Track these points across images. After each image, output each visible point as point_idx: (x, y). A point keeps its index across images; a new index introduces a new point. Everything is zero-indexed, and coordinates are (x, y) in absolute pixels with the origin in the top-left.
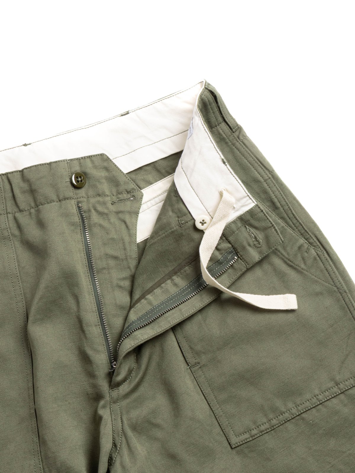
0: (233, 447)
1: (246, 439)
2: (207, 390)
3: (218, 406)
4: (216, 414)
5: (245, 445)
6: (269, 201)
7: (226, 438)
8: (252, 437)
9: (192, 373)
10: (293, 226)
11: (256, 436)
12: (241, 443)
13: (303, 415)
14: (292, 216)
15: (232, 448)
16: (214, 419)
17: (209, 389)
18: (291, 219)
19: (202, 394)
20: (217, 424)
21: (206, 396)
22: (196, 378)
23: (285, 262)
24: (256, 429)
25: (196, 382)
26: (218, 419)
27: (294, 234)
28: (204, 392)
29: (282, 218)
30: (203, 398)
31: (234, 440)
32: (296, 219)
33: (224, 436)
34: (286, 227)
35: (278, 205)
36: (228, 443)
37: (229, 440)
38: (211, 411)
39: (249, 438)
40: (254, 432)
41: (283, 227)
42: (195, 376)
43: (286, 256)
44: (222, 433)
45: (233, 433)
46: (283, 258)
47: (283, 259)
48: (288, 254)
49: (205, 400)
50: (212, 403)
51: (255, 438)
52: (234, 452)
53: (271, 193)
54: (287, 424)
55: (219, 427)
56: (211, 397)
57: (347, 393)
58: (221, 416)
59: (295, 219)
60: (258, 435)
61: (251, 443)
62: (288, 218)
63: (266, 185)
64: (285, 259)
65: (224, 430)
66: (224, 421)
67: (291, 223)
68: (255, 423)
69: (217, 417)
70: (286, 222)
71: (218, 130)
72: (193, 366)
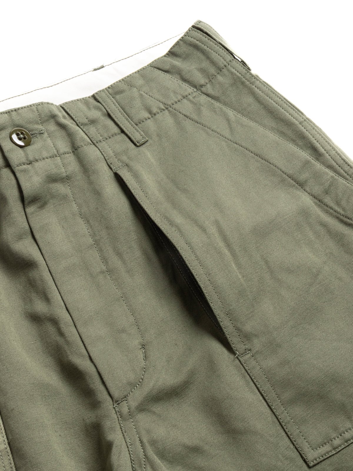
0: (311, 464)
1: (328, 453)
2: (266, 387)
3: (283, 409)
4: (281, 421)
5: (327, 461)
6: (310, 147)
7: (298, 454)
8: (334, 449)
9: (242, 364)
10: (345, 175)
11: (340, 448)
12: (322, 459)
14: (342, 162)
15: (309, 467)
16: (279, 428)
17: (268, 385)
18: (342, 166)
19: (259, 393)
20: (284, 434)
21: (265, 395)
22: (249, 371)
23: (342, 221)
24: (338, 437)
25: (248, 376)
26: (285, 427)
27: (348, 185)
28: (261, 389)
29: (330, 167)
30: (261, 398)
31: (312, 455)
32: (349, 165)
33: (296, 450)
34: (336, 177)
35: (322, 150)
36: (302, 461)
37: (303, 455)
38: (274, 416)
39: (331, 451)
40: (337, 442)
41: (332, 177)
42: (247, 368)
43: (342, 212)
44: (292, 446)
45: (308, 446)
46: (339, 215)
47: (338, 218)
48: (344, 209)
49: (263, 401)
50: (274, 405)
51: (339, 451)
53: (310, 137)
55: (288, 438)
56: (271, 396)
58: (289, 422)
59: (346, 166)
60: (343, 446)
61: (335, 458)
62: (337, 166)
63: (303, 128)
64: (342, 217)
65: (294, 443)
66: (294, 430)
67: (342, 171)
68: (336, 429)
69: (283, 424)
70: (336, 171)
71: (228, 70)
72: (242, 354)
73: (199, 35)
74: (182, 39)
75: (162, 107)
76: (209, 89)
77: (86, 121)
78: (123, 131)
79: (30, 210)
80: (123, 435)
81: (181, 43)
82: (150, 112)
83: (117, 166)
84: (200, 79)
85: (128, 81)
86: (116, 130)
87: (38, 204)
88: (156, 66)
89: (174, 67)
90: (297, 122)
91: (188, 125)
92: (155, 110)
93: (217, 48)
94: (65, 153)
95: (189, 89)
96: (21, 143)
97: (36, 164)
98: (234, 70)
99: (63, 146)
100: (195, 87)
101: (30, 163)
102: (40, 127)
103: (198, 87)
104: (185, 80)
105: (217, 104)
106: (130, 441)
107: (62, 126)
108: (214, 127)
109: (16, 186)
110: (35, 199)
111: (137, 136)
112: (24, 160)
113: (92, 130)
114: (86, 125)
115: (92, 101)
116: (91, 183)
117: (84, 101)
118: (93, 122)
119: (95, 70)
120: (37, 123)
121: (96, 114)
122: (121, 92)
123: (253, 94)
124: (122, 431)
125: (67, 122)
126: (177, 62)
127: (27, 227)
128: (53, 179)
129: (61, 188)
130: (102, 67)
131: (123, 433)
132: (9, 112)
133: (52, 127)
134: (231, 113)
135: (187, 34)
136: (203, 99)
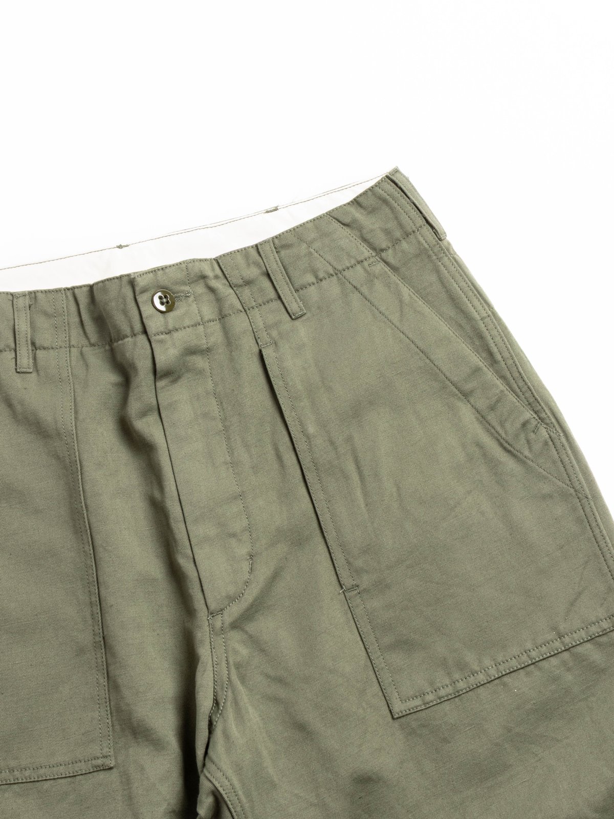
0: (395, 717)
1: (416, 707)
2: (366, 628)
3: (380, 654)
4: (374, 666)
5: (414, 716)
6: (486, 350)
7: (386, 703)
8: (424, 704)
9: (347, 600)
10: (518, 390)
11: (431, 704)
12: (408, 712)
13: (505, 679)
14: (518, 375)
15: (393, 718)
16: (371, 673)
17: (369, 627)
18: (516, 379)
19: (357, 633)
20: (375, 680)
21: (363, 636)
22: (352, 609)
23: (501, 445)
24: (432, 692)
25: (350, 614)
26: (377, 673)
27: (518, 404)
28: (360, 630)
29: (503, 377)
30: (359, 639)
31: (399, 707)
32: (524, 381)
33: (384, 698)
34: (506, 392)
35: (499, 357)
36: (388, 711)
37: (390, 705)
38: (368, 660)
39: (420, 706)
40: (430, 697)
41: (502, 391)
42: (350, 605)
43: (504, 435)
44: (380, 694)
45: (398, 697)
46: (499, 438)
47: (498, 440)
48: (506, 433)
49: (361, 642)
50: (370, 648)
51: (430, 707)
52: (396, 724)
53: (489, 338)
54: (481, 690)
55: (378, 684)
56: (370, 639)
57: (574, 650)
58: (382, 669)
59: (521, 381)
60: (435, 703)
61: (423, 714)
62: (511, 378)
63: (483, 325)
64: (502, 441)
65: (384, 690)
66: (386, 677)
67: (515, 386)
68: (432, 683)
69: (376, 669)
70: (508, 384)
71: (416, 238)
72: (348, 590)
73: (390, 187)
74: (371, 189)
75: (332, 272)
76: (389, 255)
77: (240, 282)
78: (279, 297)
79: (160, 384)
80: (212, 652)
81: (370, 193)
82: (317, 277)
83: (265, 341)
84: (382, 241)
85: (297, 232)
86: (272, 295)
87: (171, 379)
88: (334, 216)
89: (355, 221)
90: (478, 317)
91: (355, 297)
92: (321, 275)
93: (409, 208)
94: (210, 321)
95: (366, 252)
96: (163, 308)
97: (176, 335)
98: (421, 239)
99: (208, 311)
100: (374, 249)
101: (169, 332)
102: (187, 288)
103: (379, 251)
104: (365, 240)
105: (394, 278)
106: (216, 660)
107: (212, 290)
108: (383, 309)
109: (150, 356)
110: (167, 374)
111: (294, 307)
112: (162, 329)
113: (246, 292)
114: (241, 286)
115: (254, 253)
116: (232, 359)
117: (244, 252)
118: (248, 283)
119: (268, 212)
120: (184, 284)
121: (253, 272)
122: (287, 246)
123: (438, 271)
124: (211, 646)
125: (219, 285)
126: (358, 215)
127: (155, 402)
128: (191, 351)
129: (199, 362)
130: (277, 209)
131: (211, 649)
132: (154, 271)
133: (200, 289)
134: (406, 291)
135: (378, 185)
136: (380, 267)
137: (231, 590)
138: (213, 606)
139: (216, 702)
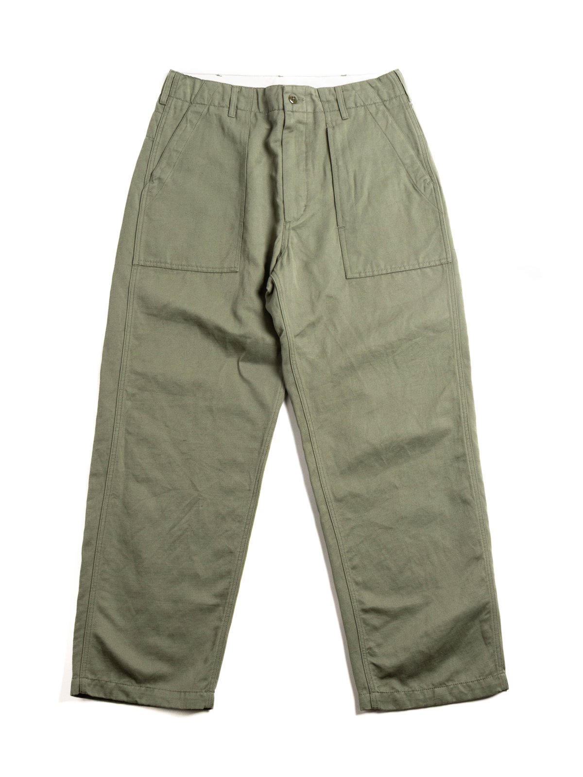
1: (356, 276)
3: (347, 253)
4: (344, 258)
5: (355, 280)
7: (345, 272)
8: (360, 276)
9: (339, 232)
10: (425, 167)
11: (362, 277)
12: (353, 278)
13: (393, 274)
15: (346, 279)
16: (342, 261)
17: (345, 243)
20: (342, 263)
21: (342, 246)
22: (340, 235)
23: (414, 187)
24: (364, 273)
25: (339, 237)
26: (344, 261)
27: (424, 172)
28: (341, 244)
29: (421, 161)
30: (340, 246)
31: (349, 275)
33: (344, 270)
35: (421, 153)
36: (345, 275)
38: (342, 255)
39: (358, 276)
41: (419, 166)
45: (350, 271)
47: (413, 185)
48: (417, 182)
49: (340, 248)
50: (344, 251)
52: (347, 281)
54: (383, 276)
55: (343, 265)
56: (345, 246)
57: (423, 270)
61: (358, 279)
65: (345, 267)
66: (347, 263)
68: (364, 269)
71: (399, 98)
72: (340, 228)
73: (395, 76)
74: (386, 75)
75: (362, 104)
76: (387, 104)
77: (325, 100)
78: (339, 110)
79: (285, 132)
80: (283, 236)
81: (385, 76)
82: (356, 105)
83: (330, 125)
84: (385, 97)
85: (353, 86)
86: (337, 109)
87: (289, 130)
88: (369, 83)
89: (377, 86)
90: (416, 135)
91: (369, 117)
92: (358, 105)
93: (400, 86)
94: (309, 112)
95: (378, 100)
96: (292, 102)
97: (295, 113)
98: (401, 99)
99: (310, 109)
100: (382, 100)
101: (293, 112)
102: (303, 97)
103: (383, 101)
104: (379, 95)
105: (387, 113)
106: (284, 238)
107: (313, 101)
108: (380, 123)
109: (283, 120)
110: (289, 128)
111: (345, 115)
112: (291, 110)
113: (326, 105)
114: (324, 102)
115: (333, 90)
116: (315, 129)
117: (329, 89)
118: (328, 101)
119: (342, 76)
120: (303, 95)
121: (332, 98)
122: (348, 90)
123: (405, 114)
124: (283, 234)
125: (317, 100)
126: (379, 85)
127: (281, 139)
128: (300, 122)
129: (302, 127)
130: (346, 75)
132: (293, 86)
133: (309, 99)
134: (390, 119)
135: (390, 73)
136: (382, 107)
137: (296, 216)
138: (287, 219)
139: (281, 253)
